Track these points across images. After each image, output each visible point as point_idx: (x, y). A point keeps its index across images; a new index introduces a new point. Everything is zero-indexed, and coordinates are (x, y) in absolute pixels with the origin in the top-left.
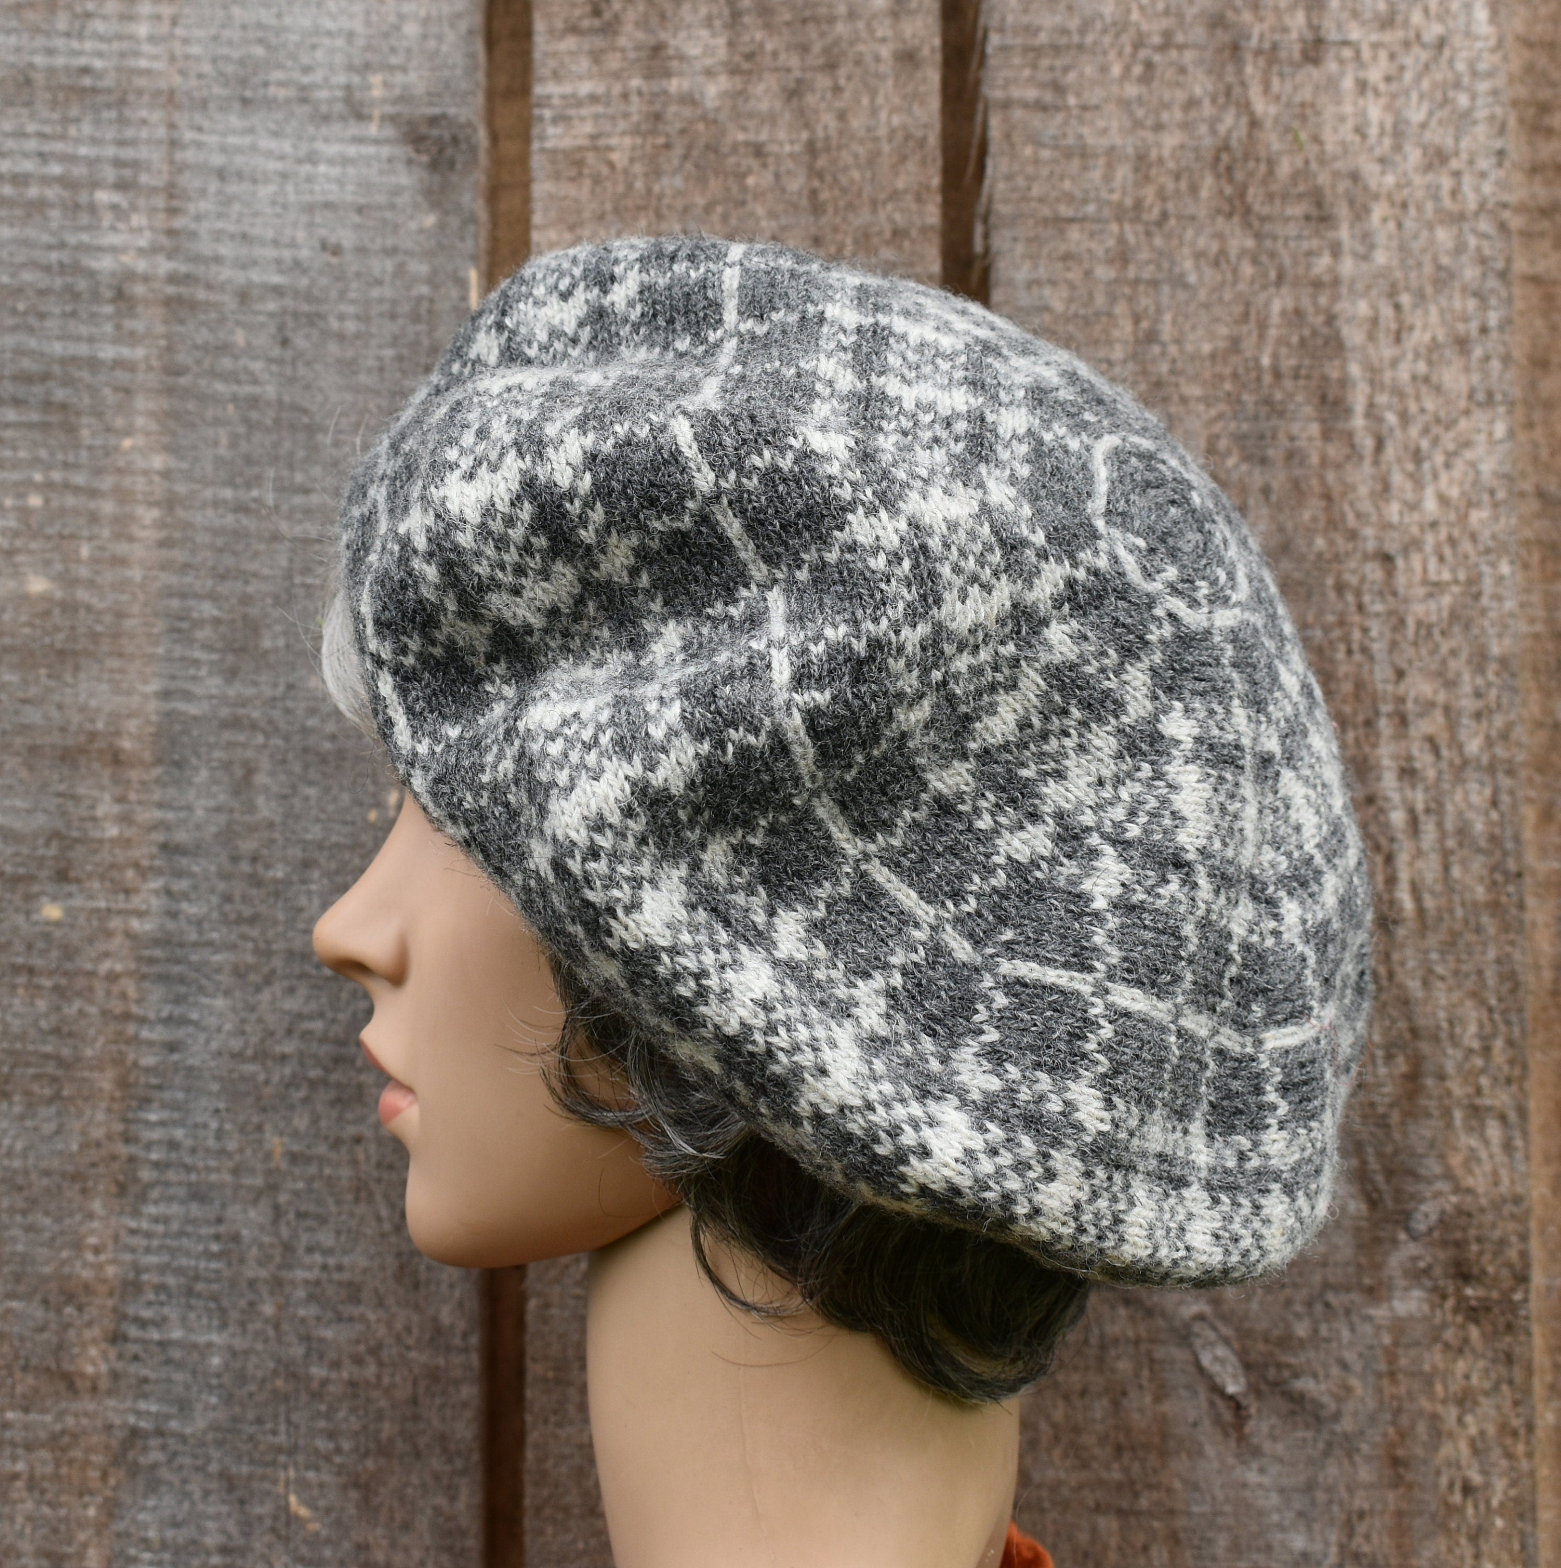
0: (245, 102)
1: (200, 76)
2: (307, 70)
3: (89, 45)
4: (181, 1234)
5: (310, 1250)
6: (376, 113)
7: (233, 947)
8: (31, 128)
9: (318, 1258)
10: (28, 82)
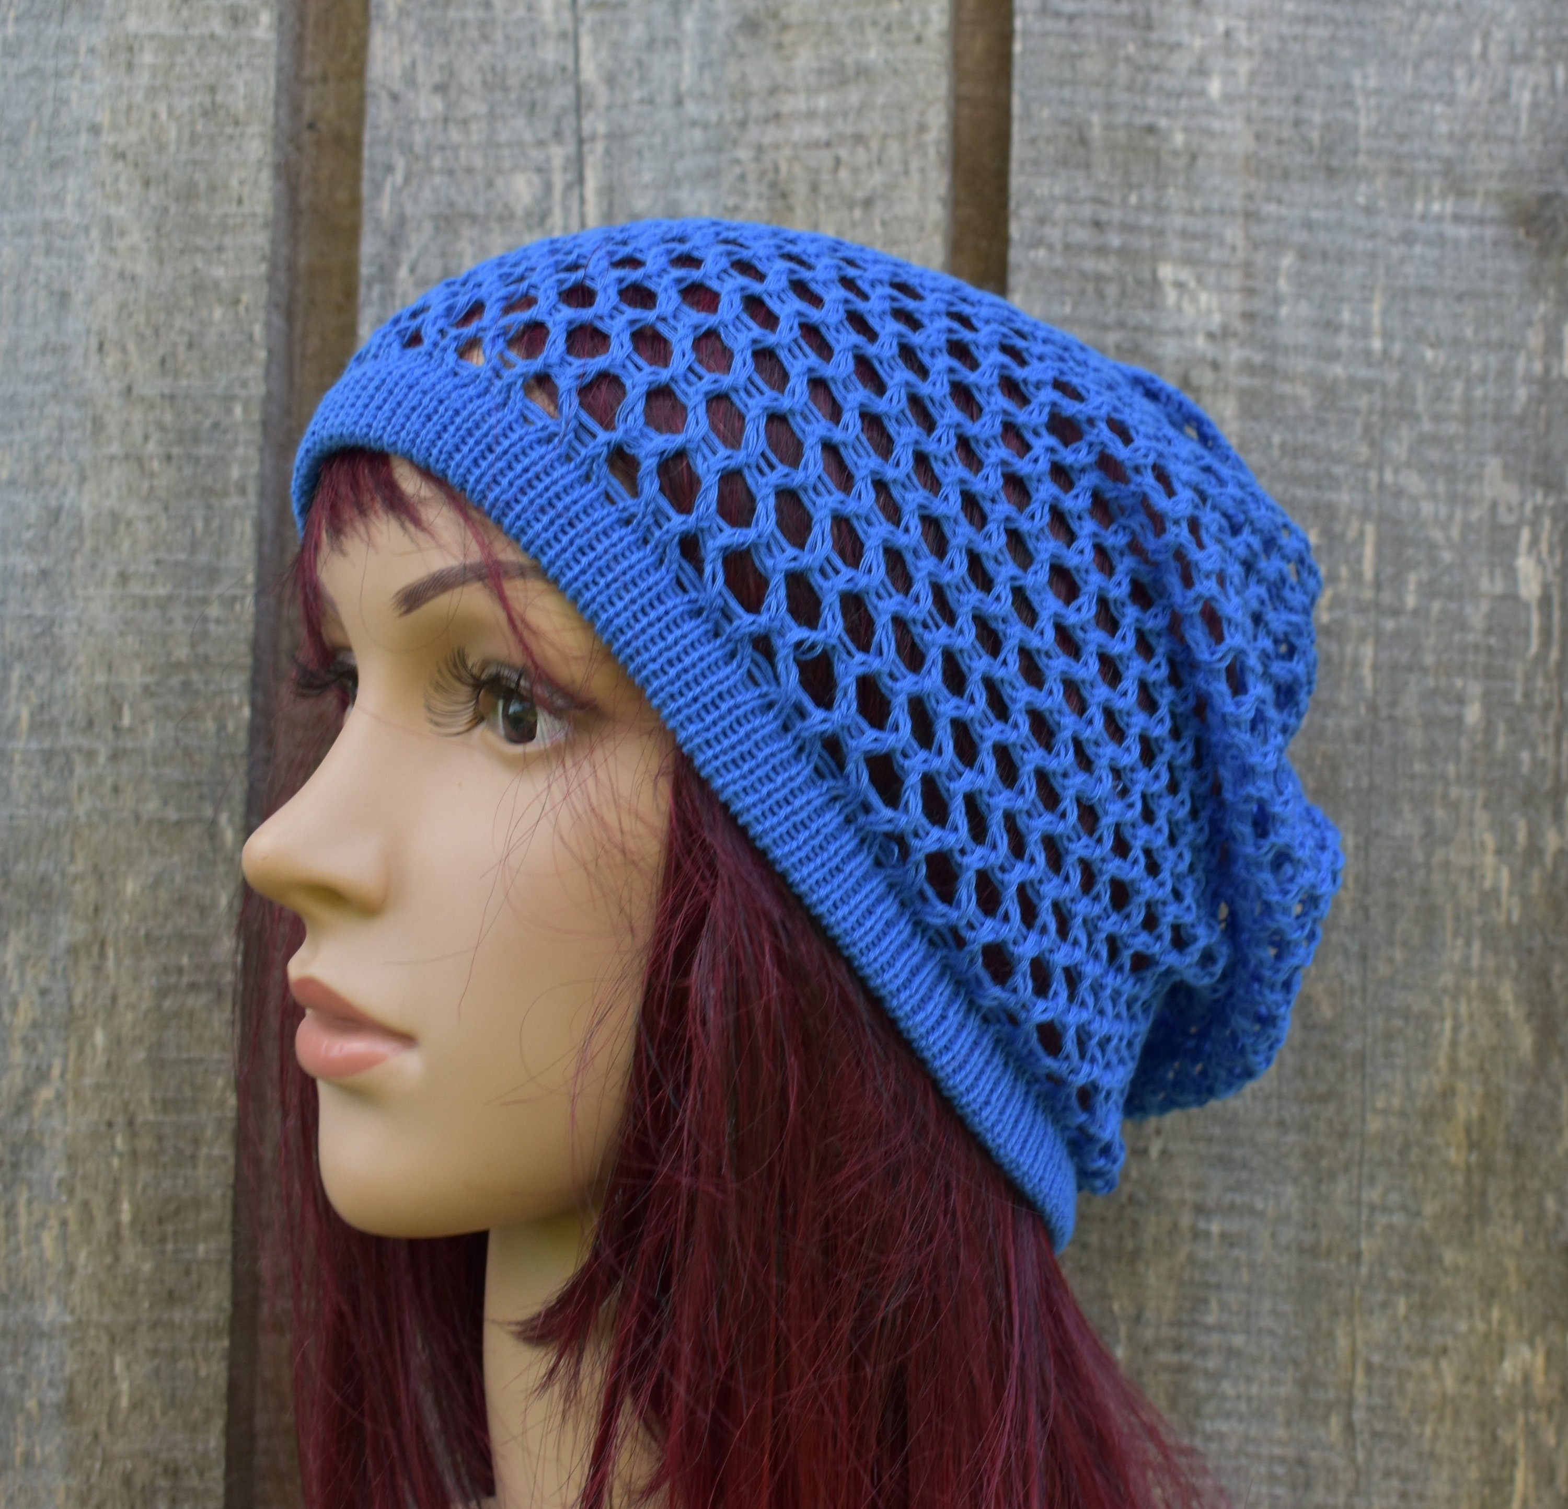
0: (1331, 172)
1: (1280, 142)
2: (1403, 138)
3: (1152, 102)
4: (1239, 1452)
5: (1387, 1474)
6: (1480, 188)
7: (1305, 1127)
8: (1084, 193)
9: (1395, 1483)
10: (1083, 141)
